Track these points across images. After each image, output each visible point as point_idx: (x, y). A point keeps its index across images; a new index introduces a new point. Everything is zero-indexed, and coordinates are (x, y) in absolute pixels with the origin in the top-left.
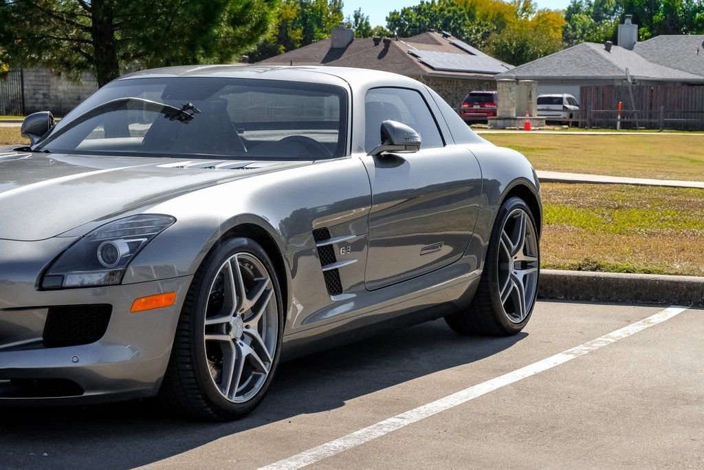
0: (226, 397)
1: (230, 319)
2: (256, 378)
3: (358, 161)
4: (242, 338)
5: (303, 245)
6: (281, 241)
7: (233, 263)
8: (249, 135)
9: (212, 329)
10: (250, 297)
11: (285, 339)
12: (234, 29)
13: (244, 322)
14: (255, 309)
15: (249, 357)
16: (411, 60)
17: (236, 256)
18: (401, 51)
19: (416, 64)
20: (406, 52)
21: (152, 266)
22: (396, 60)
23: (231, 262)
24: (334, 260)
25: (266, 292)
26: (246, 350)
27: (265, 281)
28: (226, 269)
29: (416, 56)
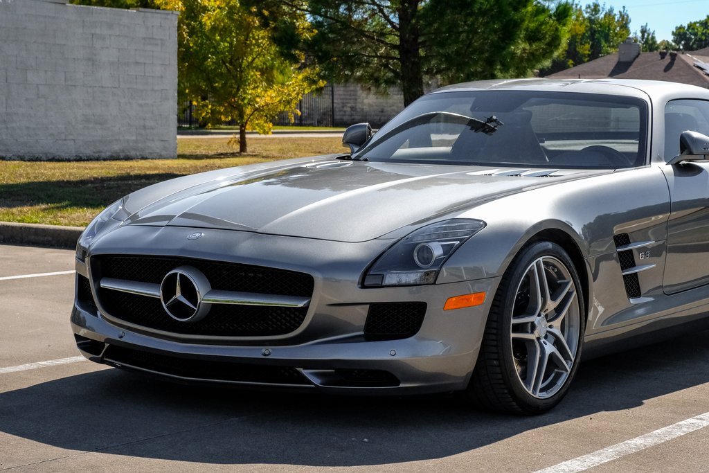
0: (530, 392)
1: (534, 319)
2: (558, 376)
3: (658, 169)
4: (546, 337)
5: (604, 249)
6: (583, 246)
7: (538, 265)
8: (550, 145)
9: (519, 328)
10: (553, 298)
11: (586, 339)
12: (530, 44)
13: (548, 321)
14: (558, 310)
15: (552, 355)
16: (697, 72)
17: (541, 259)
18: (686, 64)
19: (702, 76)
20: (692, 65)
21: (462, 268)
22: (682, 73)
23: (537, 265)
24: (633, 265)
25: (569, 294)
26: (550, 348)
27: (568, 283)
28: (531, 271)
29: (702, 69)
